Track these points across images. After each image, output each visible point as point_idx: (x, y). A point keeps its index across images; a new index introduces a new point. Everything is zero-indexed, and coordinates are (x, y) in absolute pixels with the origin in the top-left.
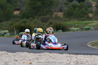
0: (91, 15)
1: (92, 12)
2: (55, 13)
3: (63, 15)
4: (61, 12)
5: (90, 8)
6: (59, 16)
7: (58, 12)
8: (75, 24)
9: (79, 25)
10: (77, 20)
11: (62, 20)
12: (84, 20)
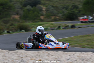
0: (42, 18)
1: (43, 15)
2: (13, 16)
3: (19, 17)
4: (18, 15)
5: (41, 12)
6: (16, 18)
7: (15, 15)
8: (31, 25)
9: (35, 26)
10: (32, 22)
11: (19, 21)
12: (38, 22)
